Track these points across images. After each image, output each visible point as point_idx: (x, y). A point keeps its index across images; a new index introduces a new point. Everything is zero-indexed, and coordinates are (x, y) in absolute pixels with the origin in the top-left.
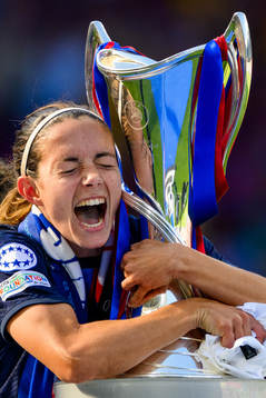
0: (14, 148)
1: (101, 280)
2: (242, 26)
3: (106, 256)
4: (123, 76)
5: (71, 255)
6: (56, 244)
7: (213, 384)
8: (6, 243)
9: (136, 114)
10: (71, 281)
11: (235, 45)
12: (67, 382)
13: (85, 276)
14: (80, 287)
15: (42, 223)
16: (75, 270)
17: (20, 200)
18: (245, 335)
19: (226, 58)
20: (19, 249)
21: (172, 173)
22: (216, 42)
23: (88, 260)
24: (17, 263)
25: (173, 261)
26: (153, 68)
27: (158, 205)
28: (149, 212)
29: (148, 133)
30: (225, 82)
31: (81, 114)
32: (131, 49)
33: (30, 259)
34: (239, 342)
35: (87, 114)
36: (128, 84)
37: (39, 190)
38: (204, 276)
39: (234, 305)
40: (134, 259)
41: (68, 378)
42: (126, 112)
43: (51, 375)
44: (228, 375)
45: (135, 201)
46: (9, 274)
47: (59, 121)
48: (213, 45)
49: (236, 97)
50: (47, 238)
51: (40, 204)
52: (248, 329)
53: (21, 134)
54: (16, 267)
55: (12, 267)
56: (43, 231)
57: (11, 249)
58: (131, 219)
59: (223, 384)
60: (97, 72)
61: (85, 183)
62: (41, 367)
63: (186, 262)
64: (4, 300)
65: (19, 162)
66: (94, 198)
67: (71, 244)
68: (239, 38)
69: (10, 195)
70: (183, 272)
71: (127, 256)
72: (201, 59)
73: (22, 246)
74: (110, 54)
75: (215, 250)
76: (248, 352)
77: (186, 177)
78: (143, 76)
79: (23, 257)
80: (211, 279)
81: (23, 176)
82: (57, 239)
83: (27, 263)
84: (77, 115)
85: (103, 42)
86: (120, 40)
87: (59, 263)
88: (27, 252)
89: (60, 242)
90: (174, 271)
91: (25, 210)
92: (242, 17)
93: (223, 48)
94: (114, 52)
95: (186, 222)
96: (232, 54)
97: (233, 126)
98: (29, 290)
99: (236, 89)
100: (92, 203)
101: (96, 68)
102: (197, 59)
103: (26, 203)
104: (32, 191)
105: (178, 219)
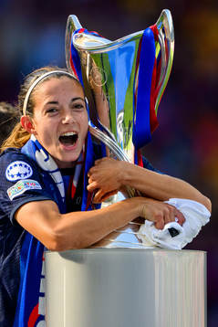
0: (19, 97)
1: (75, 183)
2: (168, 19)
3: (78, 168)
4: (90, 51)
5: (55, 167)
6: (46, 160)
7: (148, 253)
8: (13, 161)
9: (99, 76)
10: (55, 184)
11: (164, 31)
12: (53, 250)
13: (64, 181)
14: (61, 188)
15: (37, 146)
16: (58, 177)
17: (24, 130)
18: (171, 221)
19: (157, 40)
20: (21, 165)
21: (122, 114)
22: (152, 29)
23: (66, 170)
24: (19, 175)
25: (122, 173)
26: (109, 45)
27: (113, 135)
28: (107, 140)
29: (106, 88)
30: (157, 56)
31: (62, 75)
32: (95, 33)
33: (28, 171)
34: (168, 226)
35: (66, 75)
36: (93, 56)
37: (34, 125)
38: (142, 183)
39: (162, 201)
40: (96, 172)
41: (54, 248)
42: (92, 74)
43: (42, 246)
44: (158, 247)
45: (98, 133)
46: (14, 183)
47: (48, 79)
48: (149, 31)
49: (164, 65)
50: (40, 157)
51: (36, 134)
52: (173, 217)
53: (24, 87)
54: (19, 178)
55: (16, 178)
56: (37, 152)
57: (15, 165)
58: (94, 145)
59: (154, 253)
60: (73, 48)
61: (64, 122)
62: (35, 240)
63: (130, 173)
64: (11, 199)
65: (22, 106)
66: (70, 131)
67: (55, 159)
68: (166, 27)
69: (18, 126)
70: (128, 180)
71: (92, 169)
72: (141, 40)
73: (23, 163)
74: (81, 36)
75: (150, 164)
76: (173, 232)
77: (131, 117)
78: (103, 51)
79: (23, 170)
80: (147, 184)
81: (25, 115)
82: (46, 157)
83: (26, 174)
84: (59, 75)
85: (77, 28)
86: (88, 27)
87: (47, 173)
88: (26, 166)
89: (48, 158)
90: (122, 180)
91: (27, 137)
92: (168, 13)
93: (155, 32)
94: (84, 35)
95: (131, 146)
96: (162, 37)
97: (162, 84)
98: (27, 192)
99: (164, 59)
100: (69, 134)
101: (72, 45)
102: (138, 40)
103: (27, 133)
104: (30, 125)
105: (126, 144)
